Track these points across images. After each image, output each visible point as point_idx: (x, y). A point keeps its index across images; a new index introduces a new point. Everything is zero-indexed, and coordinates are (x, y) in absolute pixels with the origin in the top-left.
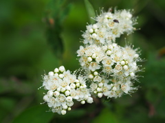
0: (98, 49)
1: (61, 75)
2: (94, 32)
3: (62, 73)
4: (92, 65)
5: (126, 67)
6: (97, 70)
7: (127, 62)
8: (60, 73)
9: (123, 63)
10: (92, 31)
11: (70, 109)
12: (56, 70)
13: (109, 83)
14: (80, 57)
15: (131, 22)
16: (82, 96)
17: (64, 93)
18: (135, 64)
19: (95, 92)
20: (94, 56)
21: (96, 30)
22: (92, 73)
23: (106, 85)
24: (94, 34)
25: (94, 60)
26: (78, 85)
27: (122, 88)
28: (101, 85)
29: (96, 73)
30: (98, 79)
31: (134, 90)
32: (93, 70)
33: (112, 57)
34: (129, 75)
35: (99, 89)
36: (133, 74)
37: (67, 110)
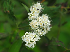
2: (32, 16)
3: (28, 34)
5: (47, 24)
7: (47, 22)
10: (31, 15)
11: (35, 45)
12: (26, 34)
16: (37, 39)
19: (40, 35)
20: (36, 24)
23: (42, 31)
25: (36, 26)
26: (35, 36)
29: (38, 29)
33: (42, 22)
36: (50, 24)
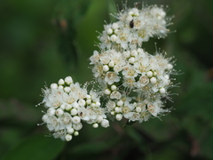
0: (118, 55)
1: (67, 89)
2: (113, 33)
3: (69, 86)
4: (109, 76)
5: (153, 80)
6: (115, 83)
7: (155, 73)
8: (66, 85)
9: (150, 74)
10: (110, 31)
11: (77, 133)
12: (61, 82)
13: (132, 102)
14: (93, 65)
15: (164, 22)
16: (94, 117)
17: (69, 112)
18: (167, 77)
19: (113, 113)
20: (112, 64)
21: (116, 31)
22: (109, 87)
23: (127, 104)
24: (114, 36)
25: (111, 69)
26: (89, 101)
27: (149, 109)
28: (120, 103)
29: (114, 87)
30: (117, 95)
31: (165, 113)
32: (110, 83)
33: (136, 65)
34: (159, 92)
35: (117, 109)
36: (163, 90)
37: (73, 135)
